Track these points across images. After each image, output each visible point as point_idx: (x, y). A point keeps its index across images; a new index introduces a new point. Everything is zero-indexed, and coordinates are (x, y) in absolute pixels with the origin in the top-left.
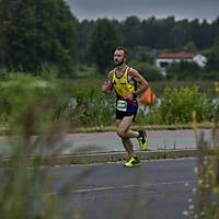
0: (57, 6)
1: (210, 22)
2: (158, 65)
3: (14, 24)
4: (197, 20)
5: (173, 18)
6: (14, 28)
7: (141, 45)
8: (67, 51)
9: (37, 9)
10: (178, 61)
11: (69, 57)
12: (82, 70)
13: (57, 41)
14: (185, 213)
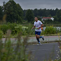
0: (18, 6)
1: (54, 10)
2: (42, 20)
3: (8, 11)
4: (51, 9)
5: (46, 9)
6: (8, 12)
7: (38, 15)
8: (21, 17)
9: (13, 7)
10: (47, 19)
11: (21, 19)
12: (24, 22)
13: (18, 15)
14: (57, 57)
